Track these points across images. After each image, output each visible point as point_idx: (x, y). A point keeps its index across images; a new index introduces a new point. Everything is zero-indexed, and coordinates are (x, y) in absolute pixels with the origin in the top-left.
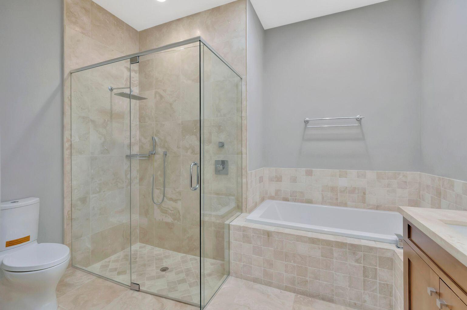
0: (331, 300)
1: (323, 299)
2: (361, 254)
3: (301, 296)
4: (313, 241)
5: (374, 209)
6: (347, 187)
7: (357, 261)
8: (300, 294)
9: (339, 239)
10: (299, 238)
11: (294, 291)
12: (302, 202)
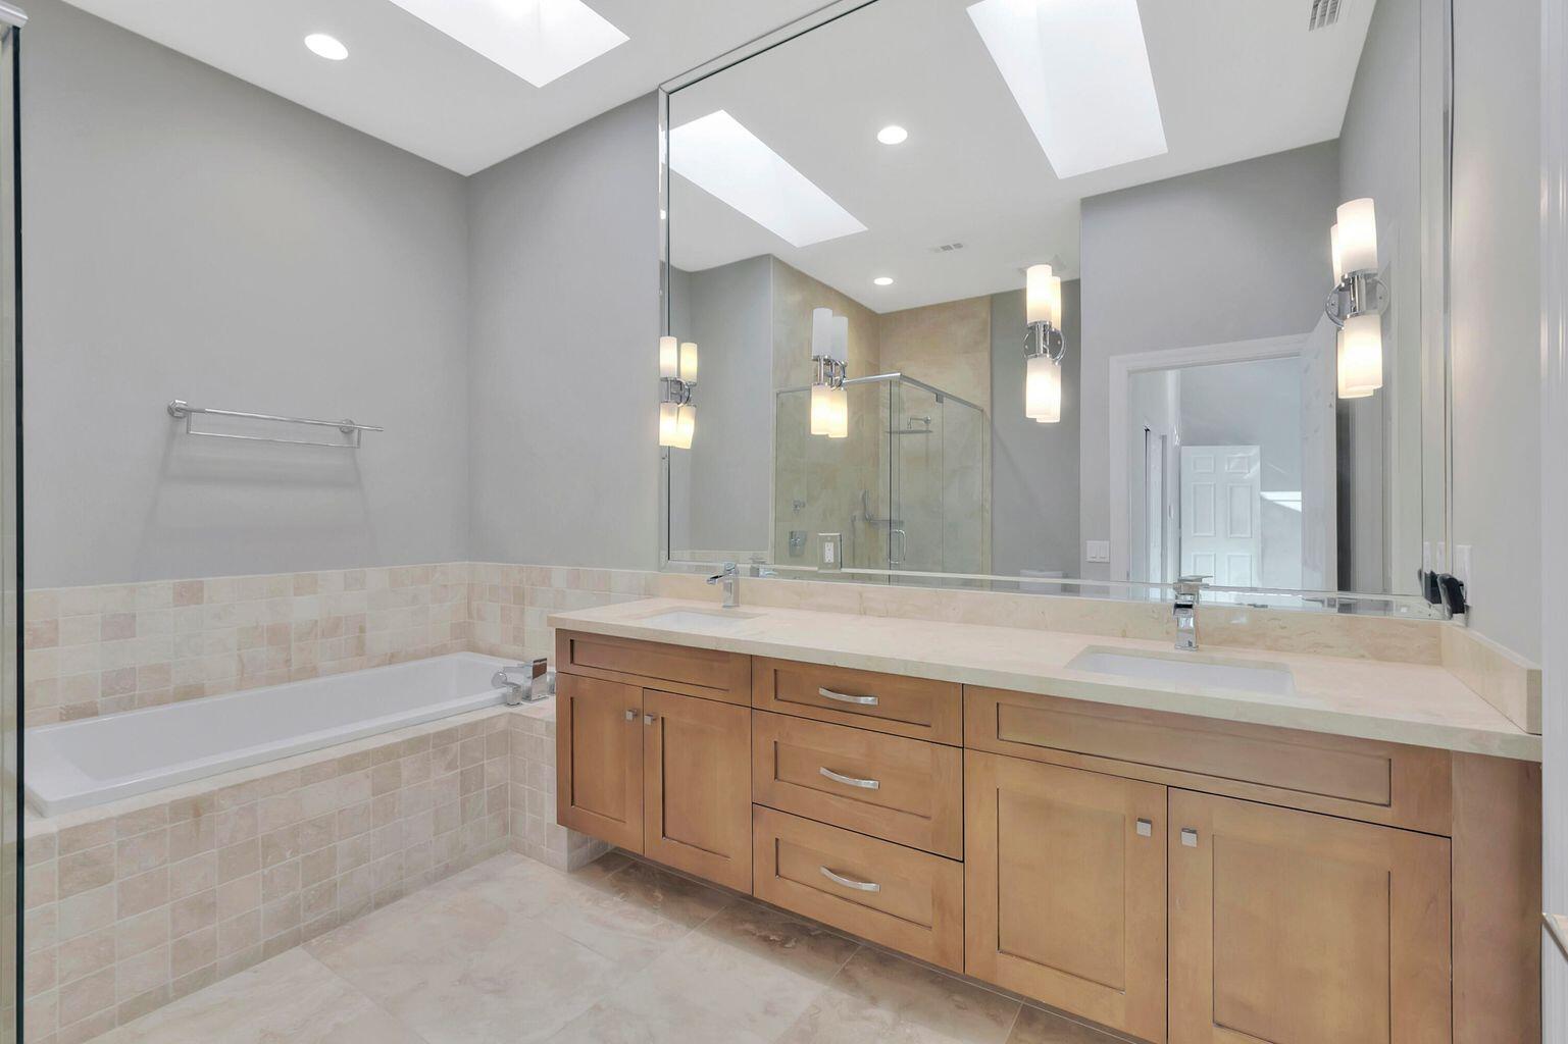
0: (397, 895)
1: (378, 905)
2: (456, 747)
3: (318, 938)
4: (349, 764)
5: (385, 665)
6: (316, 621)
7: (450, 766)
8: (314, 937)
9: (410, 734)
10: (311, 775)
11: (297, 940)
12: (160, 701)
